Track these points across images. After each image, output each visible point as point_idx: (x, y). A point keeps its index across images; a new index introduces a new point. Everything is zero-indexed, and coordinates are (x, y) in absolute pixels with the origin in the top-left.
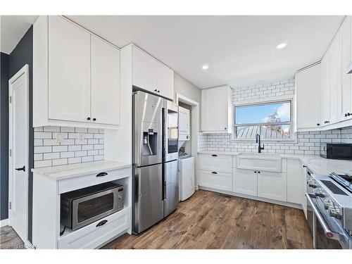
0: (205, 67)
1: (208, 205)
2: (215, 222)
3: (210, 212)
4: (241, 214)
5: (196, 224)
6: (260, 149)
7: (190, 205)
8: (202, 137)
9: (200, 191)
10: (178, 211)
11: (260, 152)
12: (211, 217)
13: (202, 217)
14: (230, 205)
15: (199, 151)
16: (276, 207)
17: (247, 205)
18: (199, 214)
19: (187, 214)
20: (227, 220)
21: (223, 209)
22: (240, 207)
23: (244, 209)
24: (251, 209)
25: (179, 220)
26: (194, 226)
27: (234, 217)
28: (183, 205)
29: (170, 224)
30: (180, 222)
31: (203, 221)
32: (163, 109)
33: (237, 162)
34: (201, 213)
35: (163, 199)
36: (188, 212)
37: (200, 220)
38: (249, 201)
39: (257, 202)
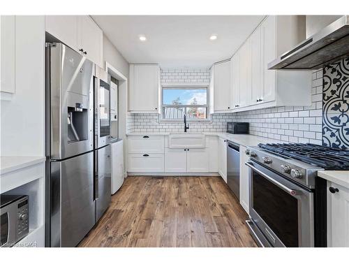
0: (143, 39)
1: (144, 192)
2: (158, 208)
3: (149, 199)
4: (178, 192)
5: (138, 217)
6: (186, 128)
7: (124, 197)
8: (130, 117)
9: (129, 178)
10: (111, 208)
11: (185, 131)
12: (152, 203)
13: (143, 207)
14: (166, 185)
15: (127, 132)
16: (201, 179)
17: (180, 182)
18: (138, 204)
19: (124, 209)
20: (169, 202)
21: (160, 192)
22: (175, 185)
23: (179, 186)
24: (184, 185)
25: (116, 219)
26: (137, 220)
27: (173, 197)
28: (115, 200)
29: (107, 229)
30: (119, 222)
31: (145, 211)
32: (94, 77)
33: (168, 142)
34: (139, 203)
35: (94, 199)
36: (124, 205)
37: (141, 212)
38: (180, 178)
39: (187, 178)
